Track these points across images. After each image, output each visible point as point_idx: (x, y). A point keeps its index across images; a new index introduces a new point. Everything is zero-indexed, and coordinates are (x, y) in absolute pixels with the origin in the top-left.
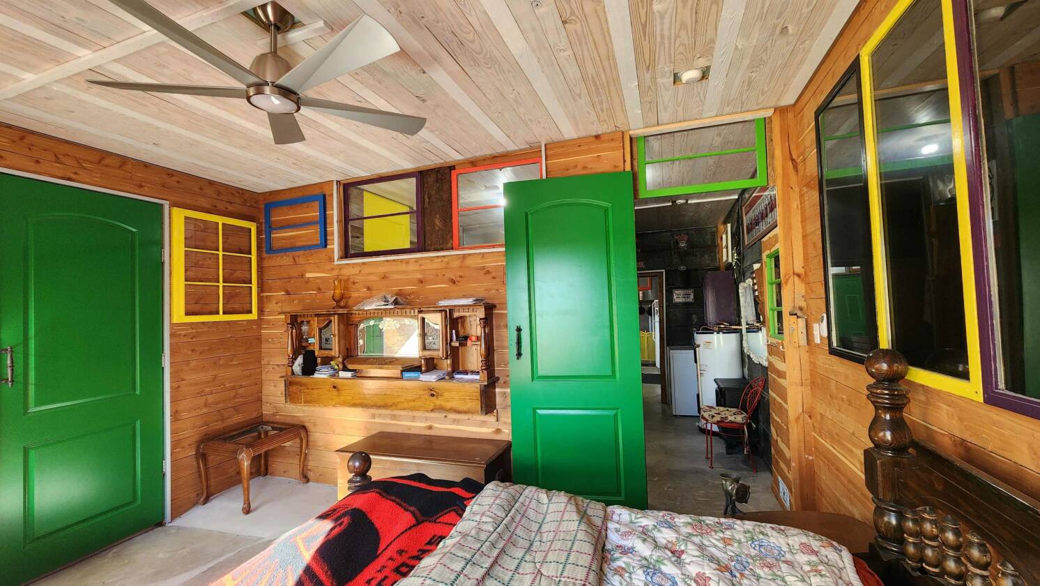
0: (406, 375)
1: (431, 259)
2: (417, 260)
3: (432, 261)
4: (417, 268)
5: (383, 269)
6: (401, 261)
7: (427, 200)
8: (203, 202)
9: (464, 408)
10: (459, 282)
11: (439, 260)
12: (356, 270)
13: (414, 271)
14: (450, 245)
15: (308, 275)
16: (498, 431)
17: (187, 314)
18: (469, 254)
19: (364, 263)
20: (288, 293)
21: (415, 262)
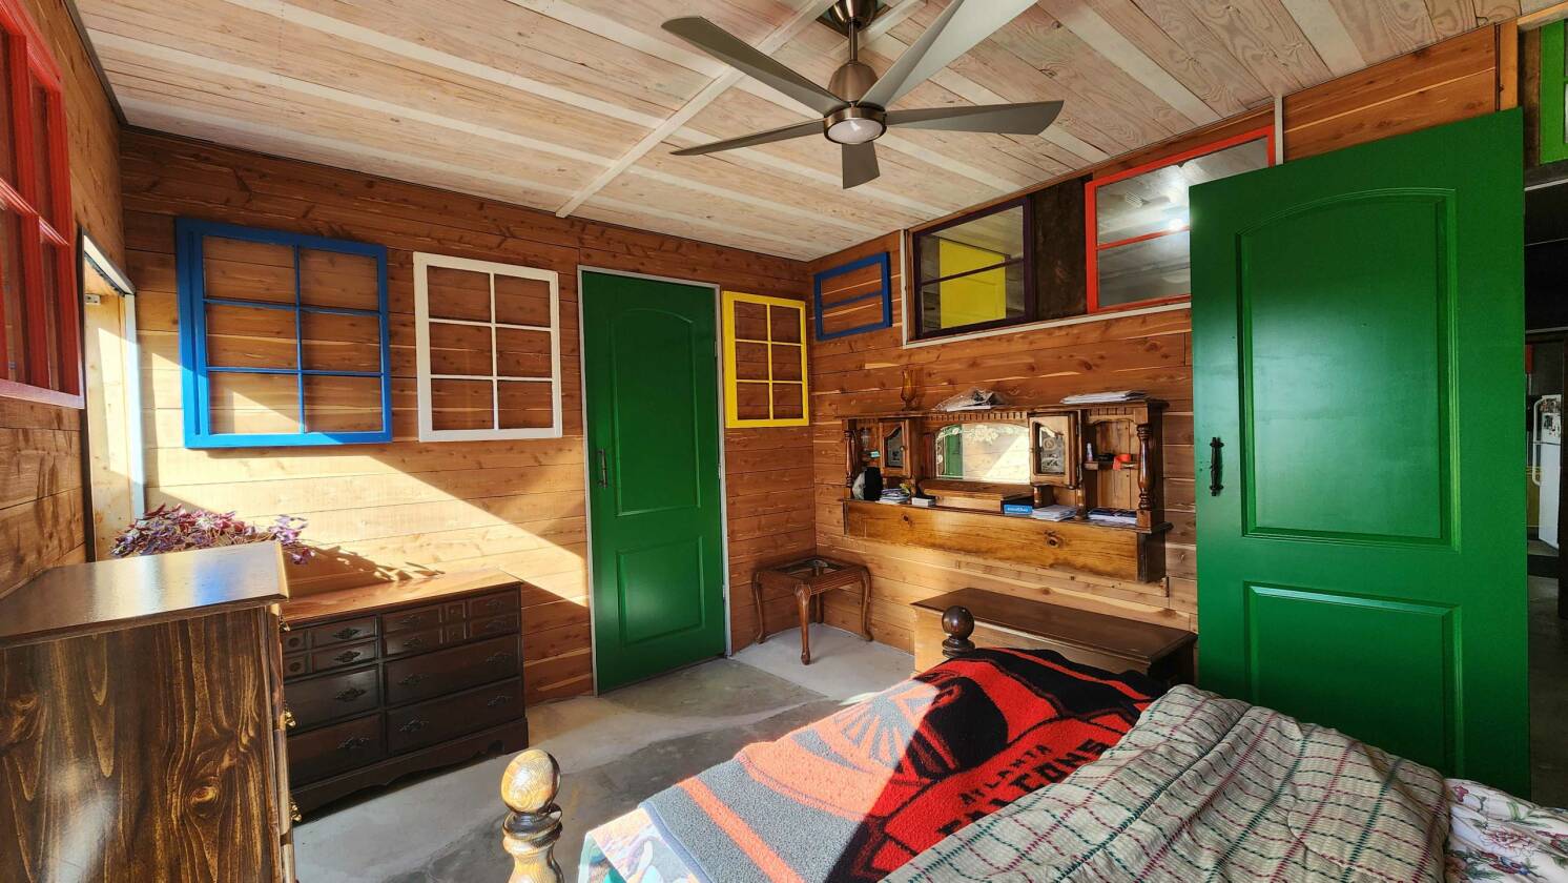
0: (1009, 509)
1: (1049, 332)
2: (1025, 335)
3: (1049, 334)
4: (1026, 347)
5: (969, 352)
6: (1000, 338)
7: (1041, 239)
8: (751, 281)
9: (1109, 568)
10: (1097, 366)
11: (1063, 332)
12: (933, 356)
13: (1020, 353)
14: (1081, 307)
15: (868, 366)
16: (1168, 613)
17: (739, 418)
18: (1118, 320)
19: (943, 345)
20: (843, 391)
21: (1022, 338)
